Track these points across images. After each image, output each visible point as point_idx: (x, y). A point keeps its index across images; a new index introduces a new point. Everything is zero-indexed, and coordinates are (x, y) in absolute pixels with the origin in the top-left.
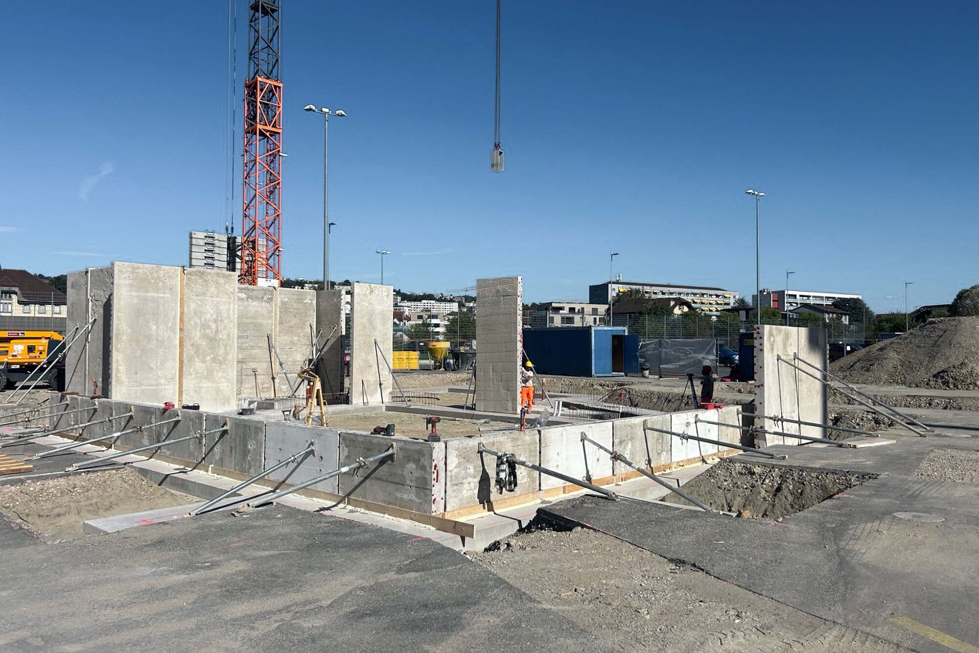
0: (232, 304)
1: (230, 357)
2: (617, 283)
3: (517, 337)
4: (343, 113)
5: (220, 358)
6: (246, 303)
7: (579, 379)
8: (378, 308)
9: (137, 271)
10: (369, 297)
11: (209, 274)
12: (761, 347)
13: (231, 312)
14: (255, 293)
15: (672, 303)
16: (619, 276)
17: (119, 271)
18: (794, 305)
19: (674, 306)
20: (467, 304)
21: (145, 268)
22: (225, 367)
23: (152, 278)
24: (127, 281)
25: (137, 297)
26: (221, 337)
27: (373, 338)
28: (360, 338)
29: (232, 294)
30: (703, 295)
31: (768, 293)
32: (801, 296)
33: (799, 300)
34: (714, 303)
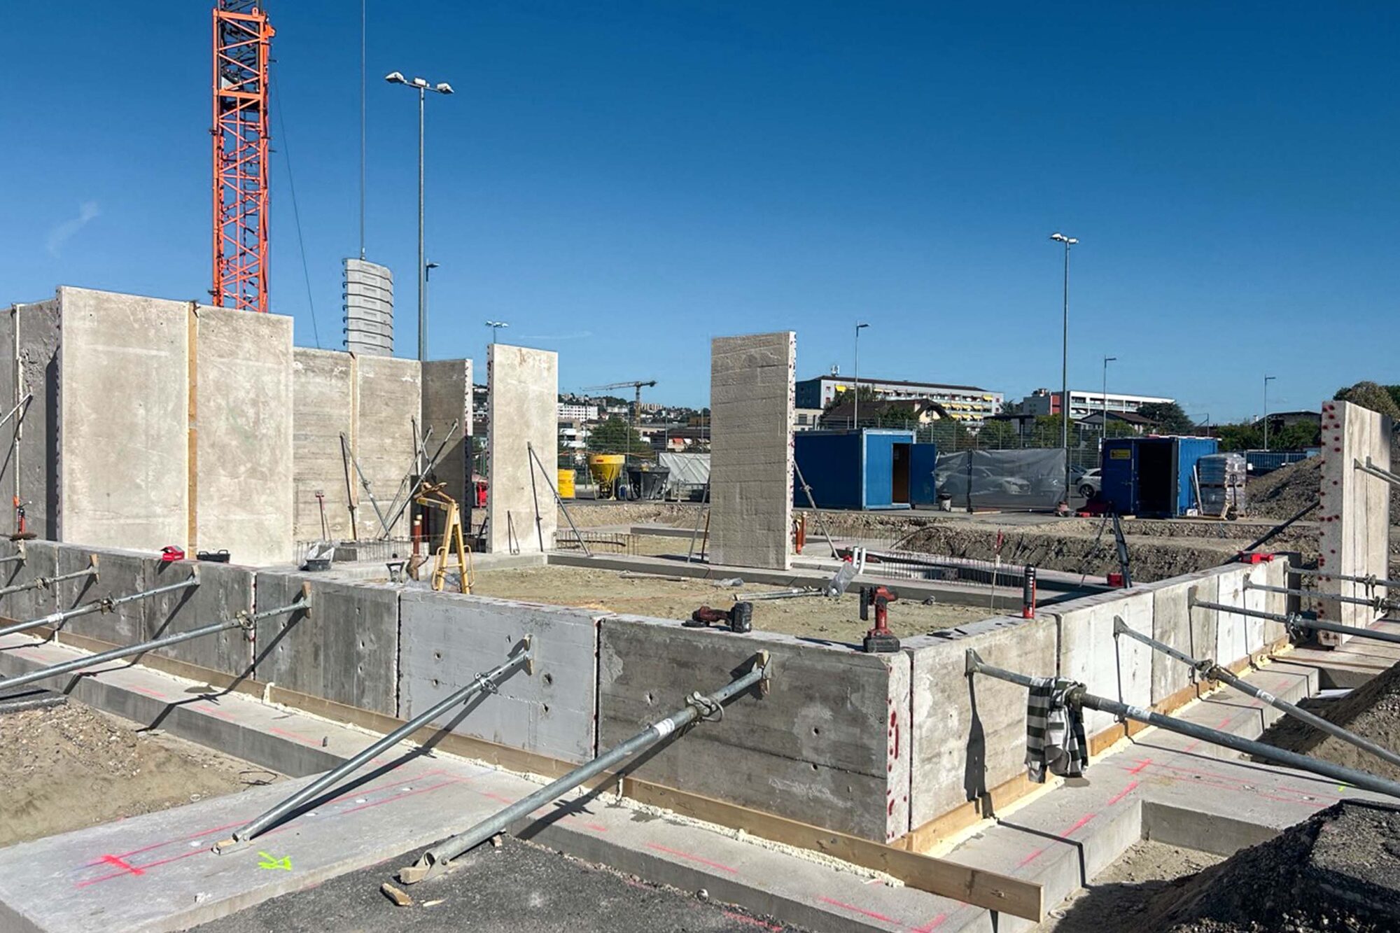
0: (283, 374)
1: (281, 468)
2: (833, 378)
3: (786, 438)
4: (449, 88)
5: (264, 469)
6: (303, 380)
7: (845, 513)
8: (534, 389)
9: (106, 305)
10: (518, 369)
11: (242, 317)
12: (1337, 445)
13: (282, 387)
14: (318, 361)
15: (917, 407)
16: (836, 368)
17: (72, 303)
18: (1083, 412)
19: (920, 412)
20: (609, 410)
21: (122, 302)
22: (272, 484)
23: (136, 321)
24: (88, 324)
25: (107, 353)
26: (264, 431)
27: (527, 440)
28: (506, 440)
29: (284, 355)
30: (953, 397)
31: (1047, 395)
32: (1092, 399)
33: (1089, 404)
34: (969, 408)
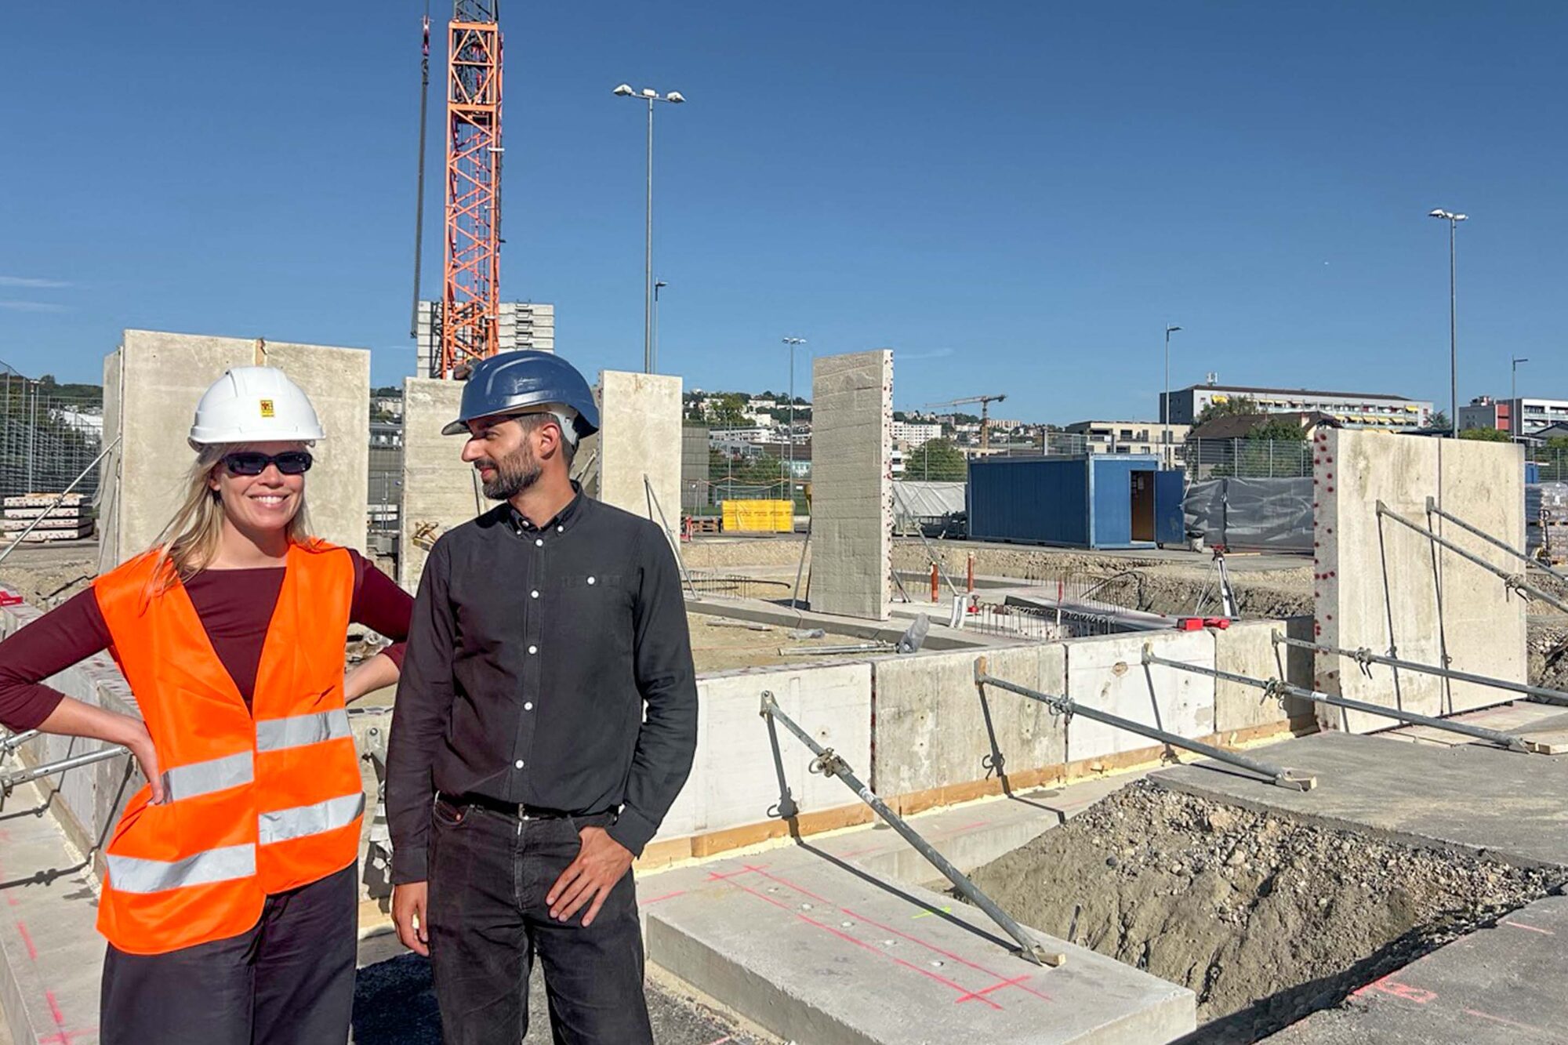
0: (358, 409)
1: (354, 505)
2: (1210, 387)
3: (880, 469)
4: (679, 96)
5: (335, 506)
6: (431, 411)
7: (1061, 552)
8: (653, 417)
9: (170, 346)
10: (633, 397)
11: (314, 352)
12: (1331, 483)
13: (356, 422)
14: (448, 392)
15: (1305, 422)
16: (1213, 377)
17: (135, 346)
18: (1540, 424)
19: (1308, 427)
20: (959, 428)
21: (186, 343)
22: (344, 522)
23: (201, 360)
24: (151, 365)
25: (169, 393)
26: (336, 467)
27: (642, 472)
28: (617, 473)
29: (359, 389)
30: (1366, 408)
31: (1491, 404)
32: (1552, 408)
33: (1549, 415)
34: (1387, 422)
